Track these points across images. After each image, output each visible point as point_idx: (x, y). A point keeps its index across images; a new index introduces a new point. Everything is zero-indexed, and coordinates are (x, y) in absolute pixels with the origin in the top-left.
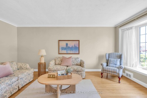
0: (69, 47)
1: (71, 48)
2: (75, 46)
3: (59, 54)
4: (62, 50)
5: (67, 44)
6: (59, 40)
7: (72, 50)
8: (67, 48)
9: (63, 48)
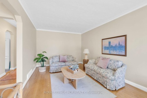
0: (112, 46)
1: (115, 48)
2: (119, 44)
3: (103, 54)
4: (105, 49)
5: (110, 43)
6: (103, 39)
7: (116, 50)
8: (110, 47)
9: (106, 47)
